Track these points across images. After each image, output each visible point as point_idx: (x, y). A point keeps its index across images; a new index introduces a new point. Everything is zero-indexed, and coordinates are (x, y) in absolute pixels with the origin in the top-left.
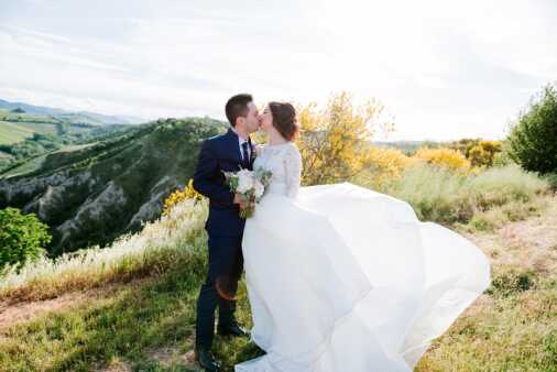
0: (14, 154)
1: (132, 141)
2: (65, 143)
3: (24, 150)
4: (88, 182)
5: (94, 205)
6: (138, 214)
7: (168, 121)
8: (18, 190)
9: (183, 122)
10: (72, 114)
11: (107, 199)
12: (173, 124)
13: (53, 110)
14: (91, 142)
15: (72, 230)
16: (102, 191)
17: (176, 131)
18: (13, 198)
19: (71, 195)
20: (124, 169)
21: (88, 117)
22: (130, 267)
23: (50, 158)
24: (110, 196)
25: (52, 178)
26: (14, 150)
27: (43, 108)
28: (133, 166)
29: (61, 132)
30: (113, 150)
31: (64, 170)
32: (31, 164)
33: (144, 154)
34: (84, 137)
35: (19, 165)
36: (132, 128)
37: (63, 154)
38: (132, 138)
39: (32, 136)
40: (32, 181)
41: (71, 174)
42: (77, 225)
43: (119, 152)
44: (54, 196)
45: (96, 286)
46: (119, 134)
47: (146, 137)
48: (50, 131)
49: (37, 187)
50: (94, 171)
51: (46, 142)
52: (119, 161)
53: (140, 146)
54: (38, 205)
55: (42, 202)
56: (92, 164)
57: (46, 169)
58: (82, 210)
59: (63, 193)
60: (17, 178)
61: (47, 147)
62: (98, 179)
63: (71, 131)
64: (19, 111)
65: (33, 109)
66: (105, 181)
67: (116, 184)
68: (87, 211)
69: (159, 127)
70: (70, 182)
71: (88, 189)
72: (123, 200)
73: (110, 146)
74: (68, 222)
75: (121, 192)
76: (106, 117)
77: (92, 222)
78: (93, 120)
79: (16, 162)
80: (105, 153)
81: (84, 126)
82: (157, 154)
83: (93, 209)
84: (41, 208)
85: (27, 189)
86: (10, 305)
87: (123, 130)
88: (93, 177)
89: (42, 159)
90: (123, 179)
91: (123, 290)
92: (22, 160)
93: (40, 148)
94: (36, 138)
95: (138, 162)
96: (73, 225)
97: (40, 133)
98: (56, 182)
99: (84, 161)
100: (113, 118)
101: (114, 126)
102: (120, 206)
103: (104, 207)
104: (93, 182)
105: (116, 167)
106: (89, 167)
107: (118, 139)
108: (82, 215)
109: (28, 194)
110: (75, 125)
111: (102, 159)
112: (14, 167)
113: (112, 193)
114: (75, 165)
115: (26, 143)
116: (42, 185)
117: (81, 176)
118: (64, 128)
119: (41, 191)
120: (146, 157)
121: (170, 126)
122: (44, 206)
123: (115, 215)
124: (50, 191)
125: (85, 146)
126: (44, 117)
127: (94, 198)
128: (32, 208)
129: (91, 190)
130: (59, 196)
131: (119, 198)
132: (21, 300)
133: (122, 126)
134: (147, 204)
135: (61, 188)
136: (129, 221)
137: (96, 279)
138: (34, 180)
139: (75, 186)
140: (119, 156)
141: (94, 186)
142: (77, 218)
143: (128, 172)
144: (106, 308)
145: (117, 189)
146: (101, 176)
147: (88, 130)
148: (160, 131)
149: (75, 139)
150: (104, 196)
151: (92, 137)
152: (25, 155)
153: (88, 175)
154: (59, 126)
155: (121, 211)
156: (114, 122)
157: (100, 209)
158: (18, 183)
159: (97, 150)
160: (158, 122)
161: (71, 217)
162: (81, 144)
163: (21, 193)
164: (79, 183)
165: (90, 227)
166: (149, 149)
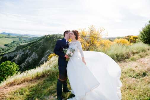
0: (8, 46)
1: (39, 41)
2: (21, 43)
3: (11, 45)
4: (28, 53)
5: (29, 59)
6: (41, 61)
7: (48, 35)
8: (10, 56)
9: (52, 35)
10: (23, 35)
11: (33, 57)
12: (49, 36)
13: (18, 34)
14: (28, 42)
15: (24, 66)
16: (32, 55)
18: (9, 58)
19: (24, 56)
20: (37, 49)
21: (27, 36)
22: (39, 75)
23: (18, 47)
24: (34, 56)
25: (18, 52)
26: (8, 45)
27: (15, 34)
28: (39, 48)
29: (20, 40)
30: (34, 44)
31: (21, 50)
32: (13, 49)
33: (42, 45)
34: (26, 41)
35: (10, 49)
36: (39, 38)
37: (21, 46)
38: (39, 40)
39: (13, 41)
40: (13, 53)
41: (23, 51)
42: (26, 64)
43: (36, 44)
44: (19, 57)
45: (31, 80)
46: (35, 39)
47: (43, 40)
48: (17, 40)
49: (15, 55)
50: (29, 50)
51: (16, 43)
52: (36, 47)
53: (41, 42)
54: (15, 59)
55: (16, 59)
56: (28, 48)
57: (17, 50)
58: (27, 60)
59: (21, 56)
60: (9, 53)
61: (17, 44)
63: (23, 39)
64: (9, 35)
65: (13, 34)
66: (32, 52)
67: (35, 53)
69: (46, 37)
70: (23, 53)
71: (28, 54)
72: (37, 57)
73: (33, 43)
75: (37, 55)
77: (29, 63)
78: (29, 36)
79: (9, 48)
80: (32, 45)
81: (26, 38)
82: (46, 44)
83: (30, 60)
85: (12, 55)
86: (9, 86)
87: (36, 38)
88: (29, 51)
89: (16, 47)
90: (37, 51)
91: (38, 81)
92: (10, 48)
93: (15, 45)
94: (14, 42)
95: (41, 47)
96: (24, 64)
97: (15, 40)
98: (20, 53)
100: (33, 35)
101: (34, 38)
102: (36, 58)
103: (32, 59)
104: (29, 53)
106: (28, 49)
107: (35, 41)
108: (27, 62)
109: (12, 57)
111: (31, 46)
112: (8, 50)
113: (34, 55)
114: (24, 48)
115: (11, 43)
117: (26, 51)
118: (21, 39)
119: (16, 56)
121: (49, 37)
123: (35, 61)
125: (27, 43)
126: (15, 36)
127: (30, 57)
131: (36, 57)
132: (12, 85)
133: (36, 37)
134: (44, 58)
135: (21, 55)
136: (39, 63)
137: (31, 79)
139: (24, 54)
140: (36, 45)
141: (29, 54)
142: (25, 62)
143: (38, 49)
144: (34, 86)
149: (24, 41)
150: (32, 56)
151: (28, 41)
152: (11, 46)
154: (20, 38)
155: (37, 60)
157: (32, 60)
159: (30, 44)
160: (46, 36)
161: (24, 62)
162: (25, 43)
163: (11, 56)
164: (26, 53)
165: (29, 65)
166: (43, 43)
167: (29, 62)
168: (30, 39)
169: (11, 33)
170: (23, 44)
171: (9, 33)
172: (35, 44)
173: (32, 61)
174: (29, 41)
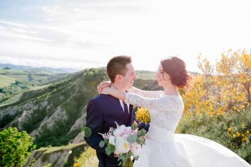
0: (4, 93)
1: (71, 83)
2: (33, 85)
3: (10, 90)
4: (46, 107)
5: (49, 121)
6: (74, 125)
7: (91, 70)
8: (6, 114)
9: (99, 70)
10: (37, 69)
11: (57, 117)
12: (94, 71)
13: (26, 67)
14: (47, 84)
15: (37, 136)
16: (54, 112)
17: (95, 75)
18: (3, 118)
19: (37, 115)
20: (66, 99)
21: (45, 70)
23: (25, 94)
24: (59, 115)
25: (26, 105)
26: (4, 90)
27: (20, 66)
28: (71, 97)
29: (31, 79)
30: (60, 88)
31: (33, 101)
32: (13, 98)
33: (78, 90)
34: (43, 82)
35: (7, 99)
36: (72, 75)
37: (31, 92)
38: (70, 81)
39: (14, 82)
40: (14, 108)
41: (36, 103)
42: (39, 133)
43: (63, 89)
44: (26, 116)
46: (62, 79)
47: (78, 79)
48: (24, 79)
49: (17, 111)
50: (49, 101)
51: (22, 85)
52: (64, 94)
53: (75, 86)
54: (18, 122)
55: (20, 119)
56: (48, 96)
57: (22, 101)
58: (42, 124)
59: (32, 114)
60: (6, 107)
61: (23, 88)
62: (52, 105)
63: (36, 78)
64: (7, 68)
65: (15, 67)
66: (56, 106)
67: (62, 108)
68: (46, 125)
69: (86, 74)
70: (36, 108)
71: (45, 111)
72: (66, 117)
73: (58, 85)
74: (34, 131)
75: (65, 112)
76: (55, 70)
77: (48, 131)
78: (49, 72)
79: (5, 97)
80: (55, 90)
81: (43, 75)
82: (85, 90)
83: (49, 123)
84: (19, 124)
85: (12, 112)
87: (65, 76)
88: (49, 104)
89: (20, 95)
90: (65, 105)
92: (9, 96)
93: (19, 89)
94: (17, 83)
95: (74, 95)
96: (37, 133)
97: (19, 80)
98: (28, 108)
99: (44, 95)
100: (59, 70)
101: (60, 75)
102: (64, 120)
103: (55, 122)
104: (49, 107)
105: (62, 98)
106: (46, 98)
107: (63, 81)
108: (43, 127)
109: (12, 116)
110: (38, 75)
111: (54, 93)
112: (4, 100)
114: (38, 98)
115: (11, 86)
116: (20, 110)
117: (42, 104)
118: (32, 77)
119: (19, 114)
120: (79, 92)
121: (92, 73)
122: (21, 122)
123: (62, 127)
124: (24, 113)
126: (21, 72)
127: (49, 116)
128: (14, 123)
129: (48, 112)
130: (30, 116)
131: (63, 116)
133: (64, 74)
134: (80, 119)
135: (31, 112)
136: (69, 129)
138: (16, 107)
139: (39, 110)
140: (63, 91)
141: (49, 110)
142: (39, 129)
143: (68, 100)
145: (62, 111)
146: (54, 104)
147: (46, 77)
148: (86, 76)
149: (38, 83)
150: (55, 115)
151: (48, 82)
152: (11, 93)
153: (46, 103)
154: (30, 76)
155: (65, 124)
156: (59, 72)
157: (53, 123)
158: (7, 109)
159: (51, 88)
160: (85, 71)
161: (36, 128)
162: (41, 85)
163: (8, 115)
164: (41, 108)
165: (47, 134)
166: (80, 86)
167: (48, 128)
168: (52, 77)
169: (11, 65)
170: (36, 88)
171: (8, 64)
172: (62, 87)
173: (54, 125)
174: (50, 83)
